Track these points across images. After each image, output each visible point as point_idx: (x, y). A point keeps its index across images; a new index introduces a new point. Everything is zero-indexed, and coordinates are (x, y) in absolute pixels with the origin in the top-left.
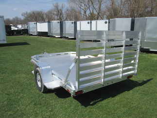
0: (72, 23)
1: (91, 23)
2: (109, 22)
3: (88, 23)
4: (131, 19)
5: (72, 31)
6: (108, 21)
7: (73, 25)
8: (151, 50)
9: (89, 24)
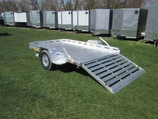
0: (53, 13)
1: (72, 13)
2: (89, 13)
3: (69, 13)
4: (109, 10)
5: (53, 21)
6: (88, 11)
7: (54, 15)
8: (127, 37)
9: (71, 14)
